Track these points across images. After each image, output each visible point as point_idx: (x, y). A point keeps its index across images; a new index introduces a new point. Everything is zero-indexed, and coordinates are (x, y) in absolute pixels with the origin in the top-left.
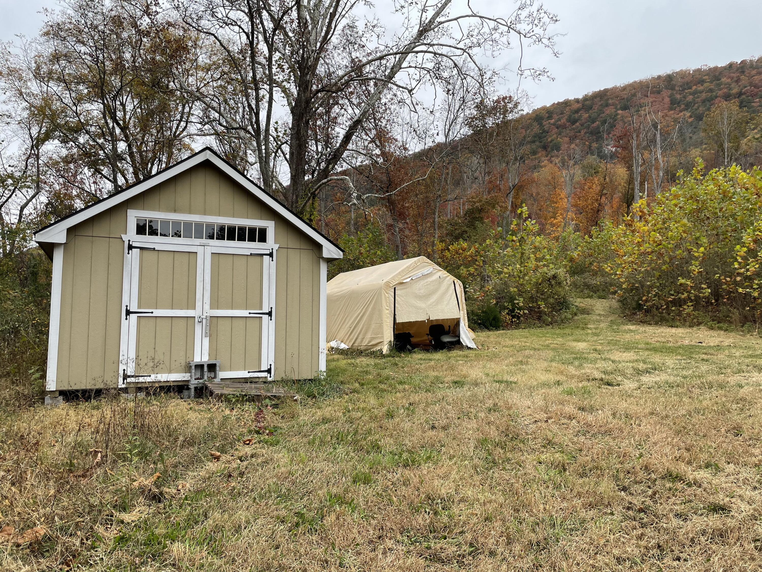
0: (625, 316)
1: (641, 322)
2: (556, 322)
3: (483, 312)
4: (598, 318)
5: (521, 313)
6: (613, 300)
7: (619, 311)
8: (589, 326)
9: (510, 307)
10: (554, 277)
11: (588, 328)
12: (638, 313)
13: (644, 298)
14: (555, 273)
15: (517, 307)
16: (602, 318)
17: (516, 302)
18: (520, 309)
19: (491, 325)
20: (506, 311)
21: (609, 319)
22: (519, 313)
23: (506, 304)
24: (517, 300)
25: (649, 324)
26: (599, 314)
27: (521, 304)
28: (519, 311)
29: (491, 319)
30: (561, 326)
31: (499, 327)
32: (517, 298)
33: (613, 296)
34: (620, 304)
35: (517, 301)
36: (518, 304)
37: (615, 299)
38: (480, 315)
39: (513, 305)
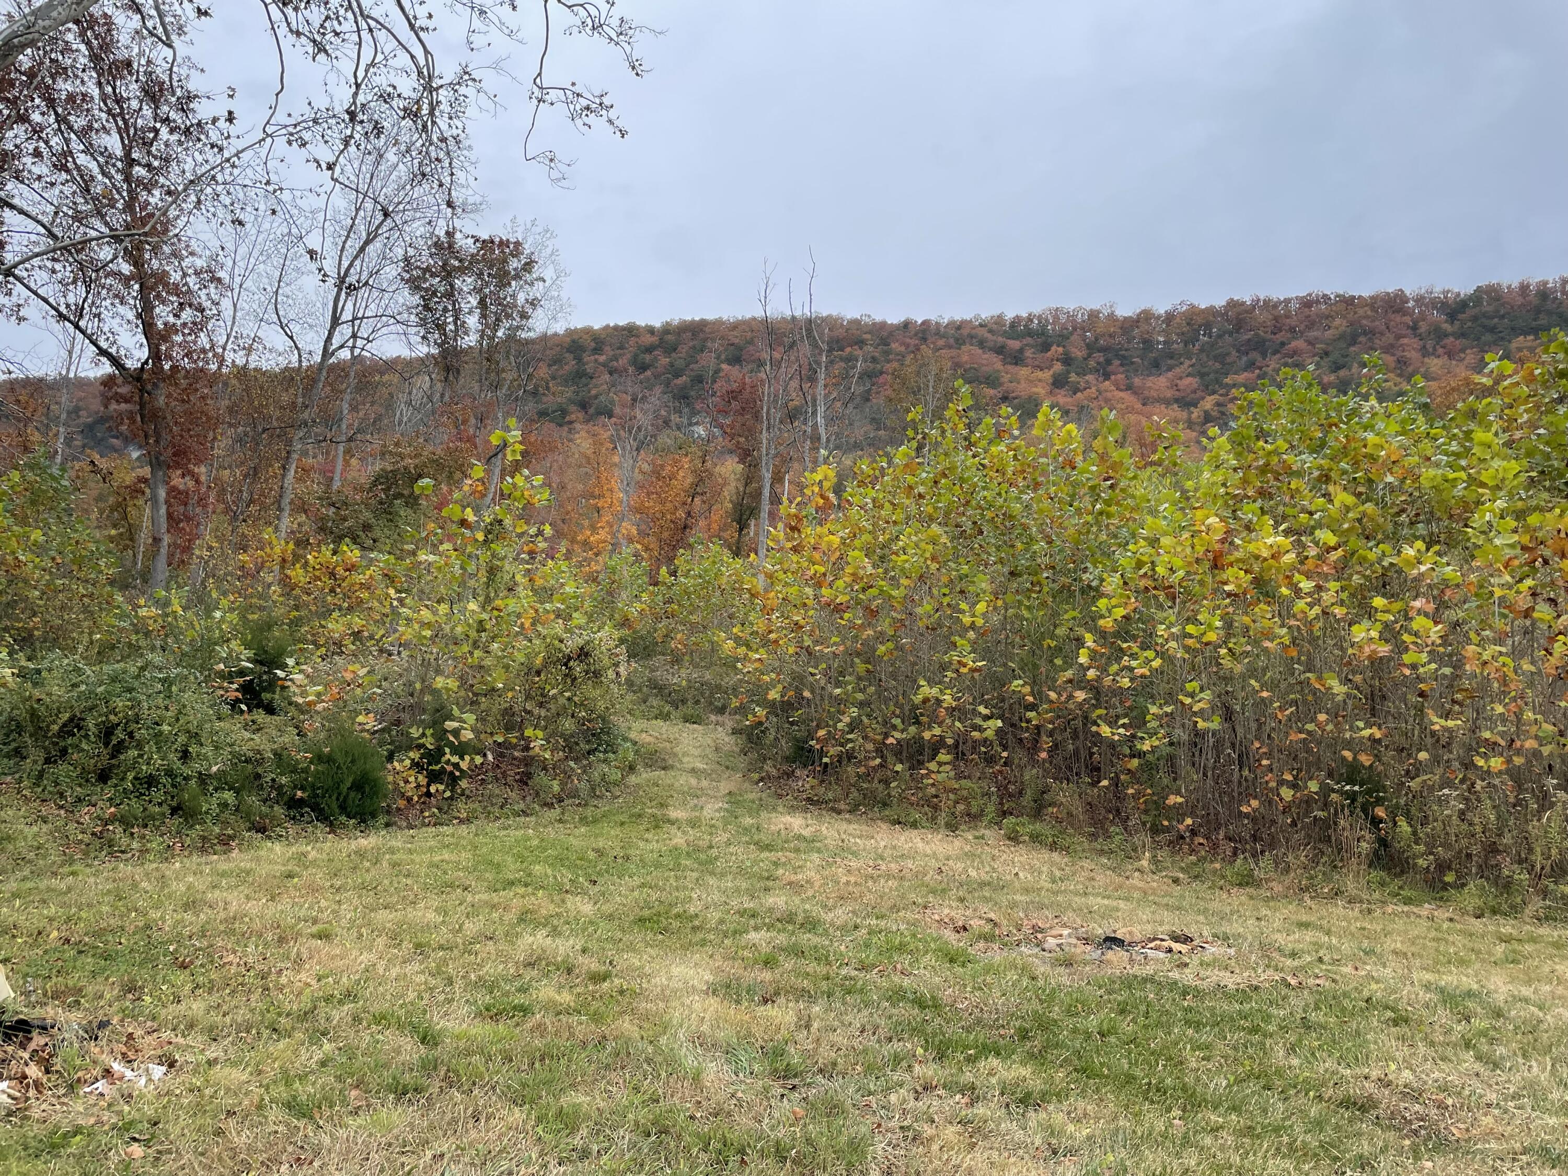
0: (762, 779)
1: (808, 799)
2: (574, 794)
3: (319, 758)
4: (693, 782)
5: (464, 765)
6: (720, 729)
7: (742, 762)
8: (674, 814)
9: (429, 743)
10: (583, 654)
11: (669, 821)
12: (798, 773)
13: (821, 733)
14: (588, 643)
15: (451, 745)
16: (705, 783)
17: (450, 725)
18: (460, 750)
19: (343, 809)
20: (415, 755)
21: (725, 787)
22: (456, 766)
23: (415, 732)
24: (450, 717)
25: (833, 810)
26: (693, 771)
27: (467, 735)
28: (455, 759)
29: (344, 788)
30: (589, 812)
31: (374, 815)
32: (456, 712)
33: (720, 718)
34: (742, 740)
35: (456, 724)
36: (456, 732)
37: (723, 725)
38: (306, 770)
39: (441, 735)
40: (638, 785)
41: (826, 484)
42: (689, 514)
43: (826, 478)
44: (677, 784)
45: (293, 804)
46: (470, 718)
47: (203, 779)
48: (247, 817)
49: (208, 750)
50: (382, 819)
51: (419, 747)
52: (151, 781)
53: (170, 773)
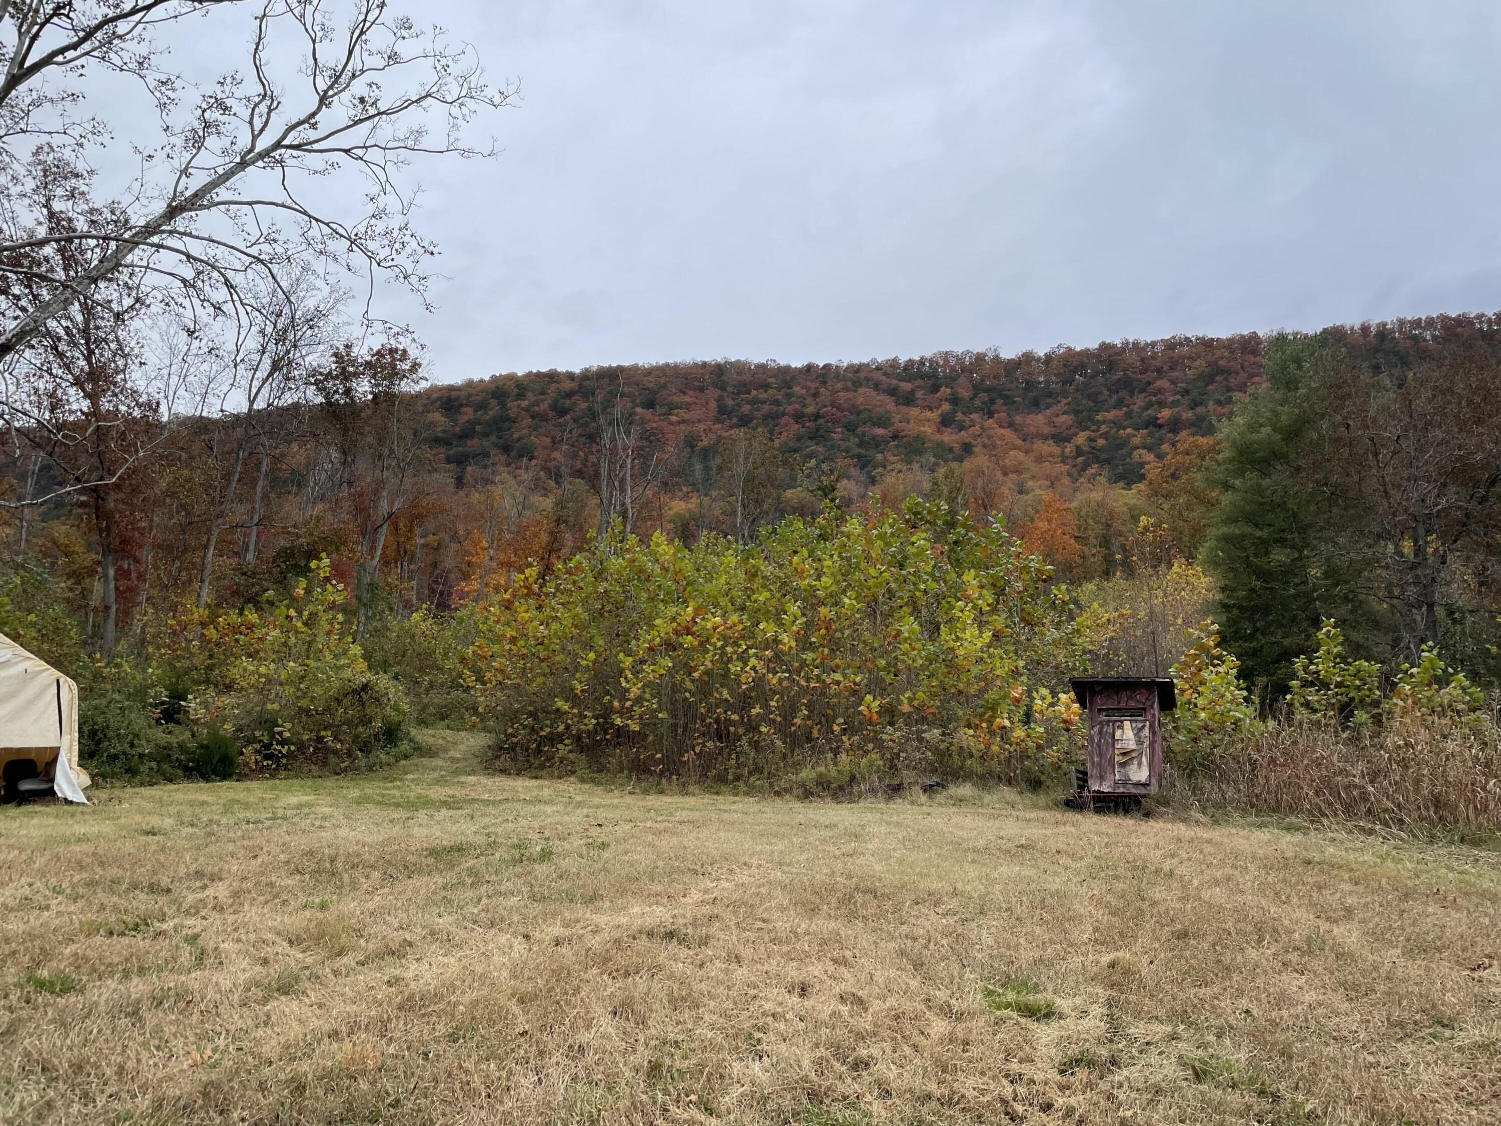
2: (357, 769)
4: (442, 763)
5: (284, 751)
9: (266, 739)
10: (365, 687)
14: (368, 682)
15: (277, 740)
16: (448, 764)
17: (277, 729)
18: (284, 742)
20: (256, 745)
22: (280, 751)
23: (258, 734)
24: (278, 726)
26: (449, 758)
27: (287, 734)
28: (279, 747)
29: (214, 761)
31: (229, 776)
32: (280, 721)
35: (280, 729)
36: (280, 733)
38: (193, 752)
39: (272, 736)
40: (403, 765)
44: (429, 764)
45: (186, 769)
46: (288, 725)
47: (141, 756)
48: (163, 774)
49: (144, 742)
50: (235, 777)
51: (260, 741)
52: (115, 757)
53: (124, 753)
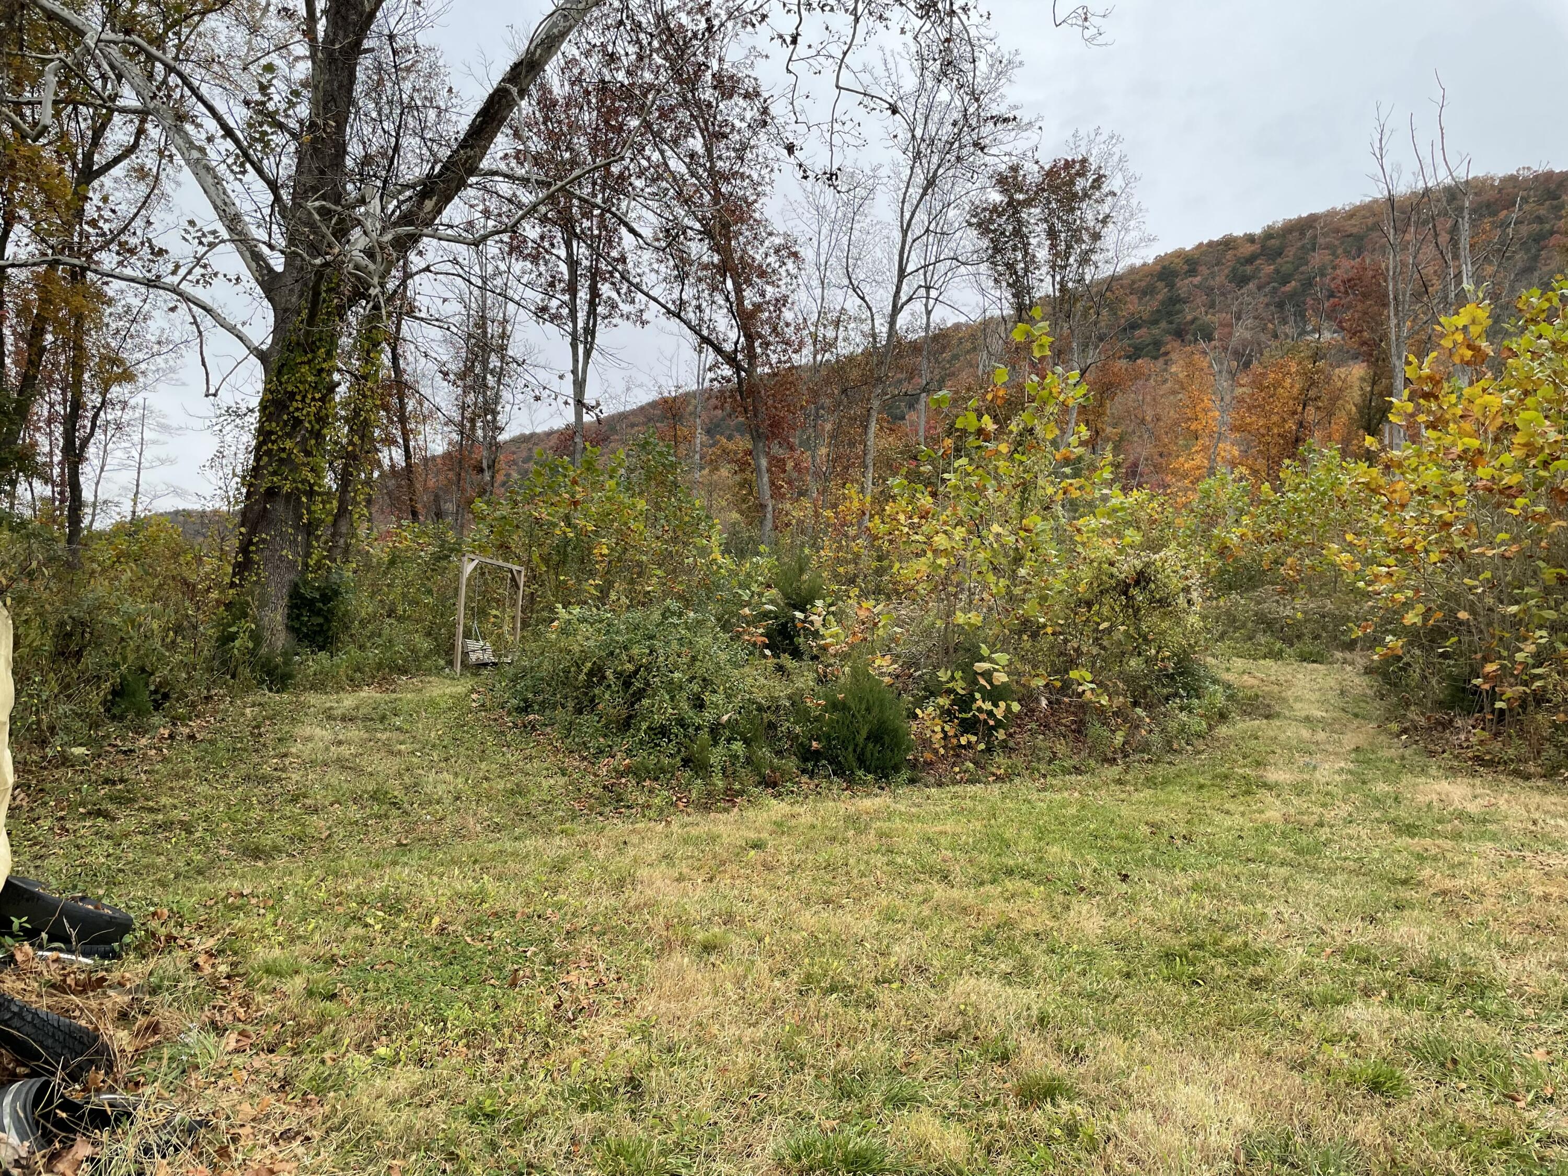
0: (1405, 731)
1: (1478, 759)
2: (1145, 747)
3: (834, 706)
4: (1305, 733)
5: (999, 713)
6: (1349, 668)
7: (1377, 708)
8: (1272, 776)
9: (960, 687)
10: (1142, 578)
11: (1265, 785)
12: (1459, 723)
13: (1490, 668)
14: (1147, 565)
15: (982, 690)
16: (1321, 736)
17: (981, 667)
18: (996, 695)
19: (862, 762)
20: (944, 701)
21: (1350, 740)
22: (990, 714)
23: (943, 675)
24: (982, 659)
25: (1517, 773)
26: (1307, 719)
27: (1001, 678)
28: (988, 706)
29: (861, 739)
30: (1161, 771)
31: (896, 769)
32: (985, 650)
33: (1348, 655)
34: (1376, 682)
35: (986, 666)
36: (988, 675)
37: (1352, 663)
38: (817, 719)
39: (972, 678)
40: (1230, 738)
41: (1474, 330)
42: (1301, 424)
43: (1473, 322)
44: (1282, 737)
45: (806, 756)
46: (1002, 658)
47: (715, 730)
48: (757, 770)
49: (719, 698)
50: (905, 774)
51: (950, 691)
52: (663, 731)
53: (681, 723)
